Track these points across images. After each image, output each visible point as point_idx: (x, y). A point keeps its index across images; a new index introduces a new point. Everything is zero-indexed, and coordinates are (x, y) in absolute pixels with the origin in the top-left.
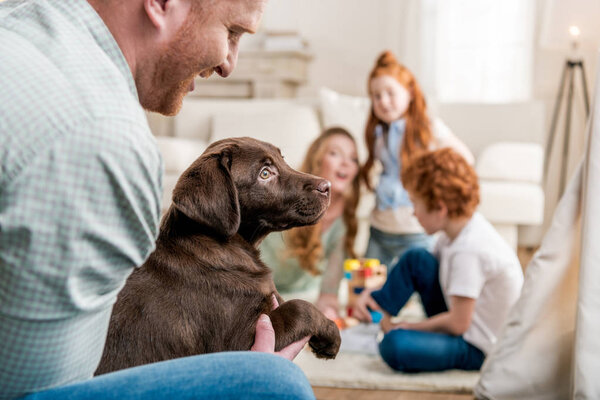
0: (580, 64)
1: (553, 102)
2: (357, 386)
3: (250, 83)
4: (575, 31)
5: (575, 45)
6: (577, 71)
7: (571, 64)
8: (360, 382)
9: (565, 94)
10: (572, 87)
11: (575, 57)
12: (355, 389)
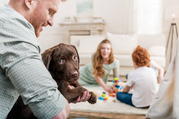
0: (175, 24)
1: (168, 34)
2: (115, 113)
3: (89, 31)
4: (174, 16)
5: (174, 19)
6: (174, 26)
7: (173, 24)
8: (116, 112)
9: (171, 32)
10: (173, 30)
11: (174, 22)
12: (114, 114)
